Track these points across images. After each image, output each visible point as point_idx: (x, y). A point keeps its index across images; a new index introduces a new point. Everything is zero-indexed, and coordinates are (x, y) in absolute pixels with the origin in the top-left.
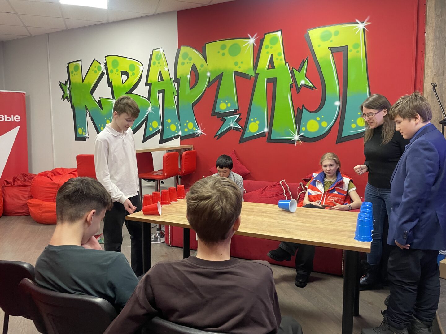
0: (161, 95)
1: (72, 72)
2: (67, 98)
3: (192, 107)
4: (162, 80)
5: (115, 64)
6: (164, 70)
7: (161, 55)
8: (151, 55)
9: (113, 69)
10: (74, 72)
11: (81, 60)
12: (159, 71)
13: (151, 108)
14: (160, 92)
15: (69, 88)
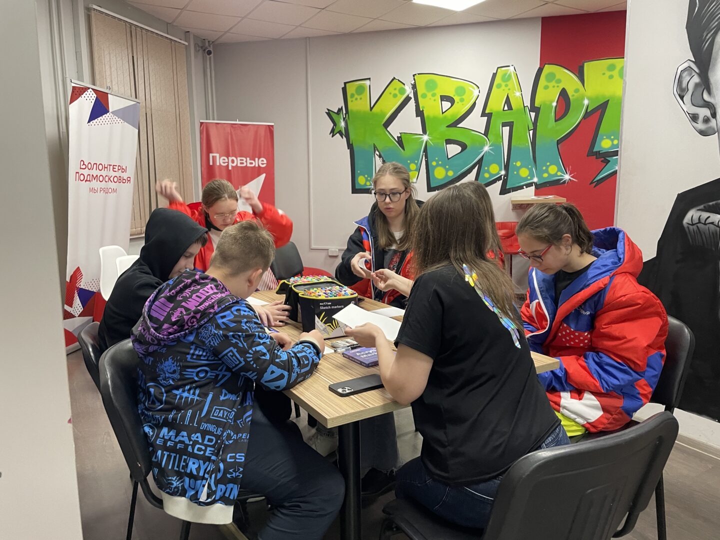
0: (506, 130)
1: (352, 96)
2: (340, 133)
3: (558, 144)
4: (510, 108)
5: (431, 86)
6: (515, 96)
7: (510, 76)
8: (494, 75)
9: (426, 93)
10: (356, 96)
11: (369, 79)
12: (506, 97)
13: (490, 146)
14: (504, 125)
15: (344, 119)
